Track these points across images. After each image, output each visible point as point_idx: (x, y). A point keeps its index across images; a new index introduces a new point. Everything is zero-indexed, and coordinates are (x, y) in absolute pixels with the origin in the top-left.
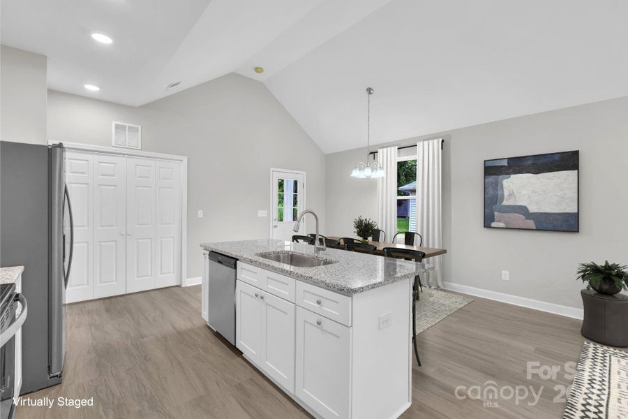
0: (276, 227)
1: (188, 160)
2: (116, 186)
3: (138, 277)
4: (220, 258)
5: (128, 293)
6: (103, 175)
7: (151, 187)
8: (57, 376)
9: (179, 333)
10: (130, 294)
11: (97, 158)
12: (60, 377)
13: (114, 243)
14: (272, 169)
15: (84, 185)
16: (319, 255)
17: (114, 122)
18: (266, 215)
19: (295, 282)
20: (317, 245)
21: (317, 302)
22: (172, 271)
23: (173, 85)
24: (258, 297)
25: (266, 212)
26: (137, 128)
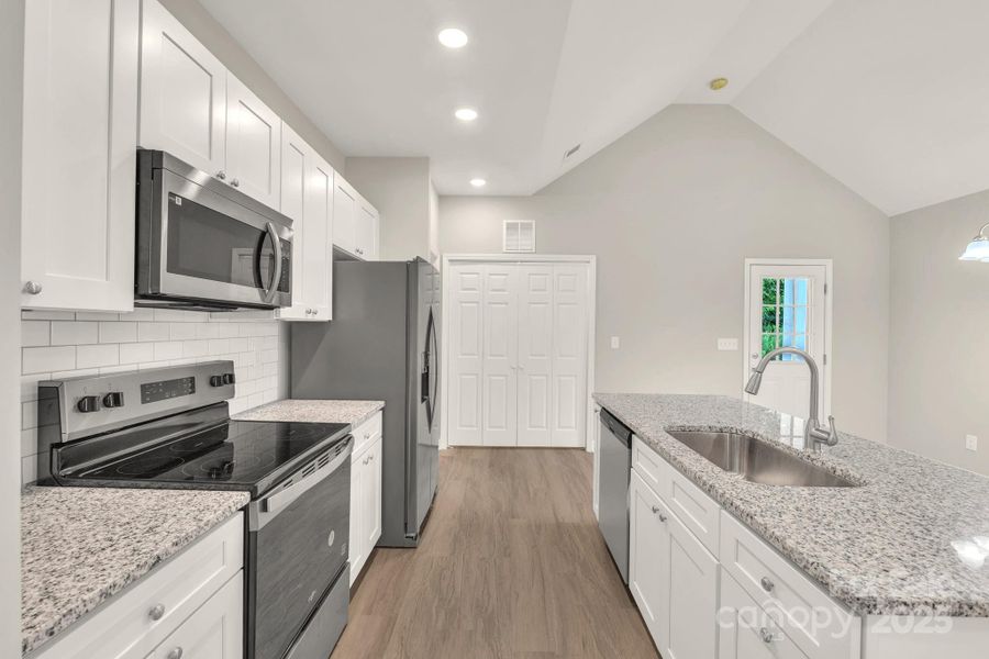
1: (597, 260)
2: (506, 304)
3: (531, 427)
4: (612, 421)
6: (494, 290)
7: (546, 303)
8: (412, 538)
9: (559, 525)
11: (488, 268)
12: (416, 540)
13: (504, 378)
14: (748, 261)
15: (475, 305)
16: (815, 453)
17: (505, 221)
18: (736, 348)
19: (720, 513)
20: (813, 430)
21: (764, 584)
22: (574, 425)
23: (570, 153)
24: (657, 515)
25: (734, 342)
26: (531, 224)
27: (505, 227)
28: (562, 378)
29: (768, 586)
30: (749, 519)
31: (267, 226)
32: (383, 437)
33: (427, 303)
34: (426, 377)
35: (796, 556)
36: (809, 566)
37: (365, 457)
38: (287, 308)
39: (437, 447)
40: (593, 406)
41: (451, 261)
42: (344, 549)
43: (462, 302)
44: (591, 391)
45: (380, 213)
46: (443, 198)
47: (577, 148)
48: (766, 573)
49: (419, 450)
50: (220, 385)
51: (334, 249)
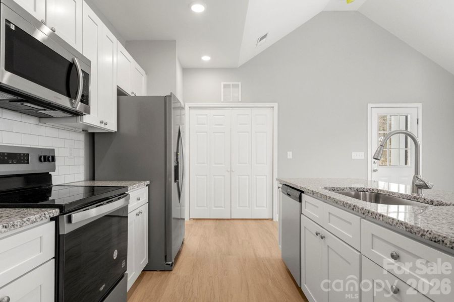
0: (375, 171)
1: (278, 105)
2: (224, 133)
3: (239, 206)
4: (289, 190)
5: (232, 218)
6: (216, 125)
7: (248, 133)
8: (170, 264)
9: (257, 259)
10: (233, 219)
12: (172, 266)
13: (223, 177)
14: (370, 105)
15: (205, 133)
16: (419, 195)
17: (222, 83)
18: (363, 158)
19: (361, 221)
20: (417, 182)
21: (393, 256)
22: (265, 206)
23: (262, 39)
24: (319, 236)
25: (362, 154)
26: (238, 85)
27: (222, 86)
28: (258, 177)
29: (395, 257)
30: (381, 218)
31: (73, 60)
32: (149, 202)
33: (177, 125)
34: (177, 168)
35: (415, 230)
36: (425, 233)
37: (137, 211)
38: (88, 116)
39: (184, 219)
40: (276, 184)
41: (189, 108)
42: (123, 264)
43: (197, 132)
44: (276, 176)
45: (146, 74)
46: (186, 70)
47: (265, 36)
48: (393, 250)
49: (173, 221)
50: (45, 161)
51: (118, 90)
